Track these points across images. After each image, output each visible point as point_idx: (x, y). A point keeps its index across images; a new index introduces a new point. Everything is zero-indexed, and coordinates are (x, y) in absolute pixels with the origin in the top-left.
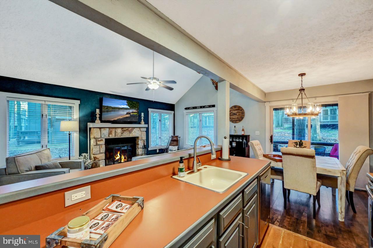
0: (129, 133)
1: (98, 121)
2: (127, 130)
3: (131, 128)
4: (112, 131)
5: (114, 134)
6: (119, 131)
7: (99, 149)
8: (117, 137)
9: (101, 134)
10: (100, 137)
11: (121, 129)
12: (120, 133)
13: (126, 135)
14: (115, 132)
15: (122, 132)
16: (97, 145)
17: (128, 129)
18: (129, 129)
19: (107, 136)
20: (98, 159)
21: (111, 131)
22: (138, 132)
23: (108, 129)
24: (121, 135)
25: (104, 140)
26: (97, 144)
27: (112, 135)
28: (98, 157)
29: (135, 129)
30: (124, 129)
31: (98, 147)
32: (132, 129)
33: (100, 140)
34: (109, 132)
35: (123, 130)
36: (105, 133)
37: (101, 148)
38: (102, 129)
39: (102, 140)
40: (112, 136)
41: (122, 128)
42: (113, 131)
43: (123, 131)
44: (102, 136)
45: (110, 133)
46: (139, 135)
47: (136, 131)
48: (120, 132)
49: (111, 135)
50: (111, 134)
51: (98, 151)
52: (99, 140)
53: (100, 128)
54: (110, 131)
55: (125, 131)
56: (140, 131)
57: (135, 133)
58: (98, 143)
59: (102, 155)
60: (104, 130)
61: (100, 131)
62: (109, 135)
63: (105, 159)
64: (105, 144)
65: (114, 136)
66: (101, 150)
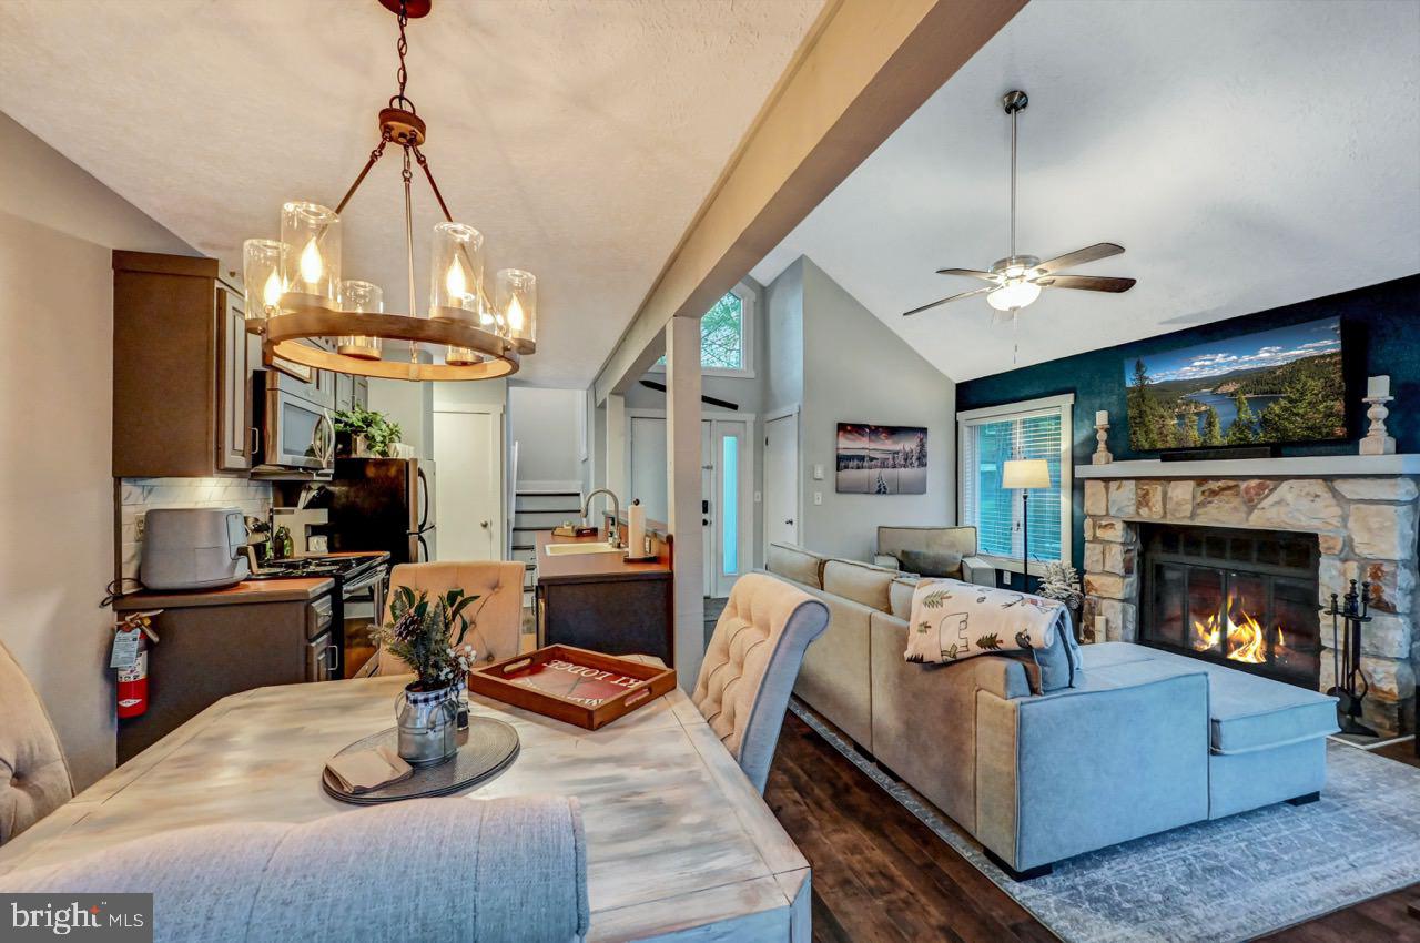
0: (1244, 508)
1: (1102, 453)
2: (1229, 488)
3: (1253, 483)
4: (1151, 493)
5: (1158, 507)
6: (1182, 493)
7: (1101, 556)
8: (1169, 520)
9: (1108, 501)
10: (1104, 513)
11: (1192, 483)
12: (1186, 502)
13: (1223, 515)
14: (1165, 495)
15: (1200, 499)
16: (1095, 539)
17: (1231, 483)
18: (1243, 485)
19: (1132, 509)
20: (1096, 590)
21: (1147, 493)
22: (1305, 504)
23: (1134, 482)
24: (1193, 515)
25: (1119, 526)
26: (1094, 535)
27: (1150, 510)
28: (1096, 585)
29: (1285, 485)
30: (1214, 485)
31: (1099, 547)
32: (1261, 487)
33: (1106, 526)
34: (1137, 493)
35: (1205, 488)
36: (1124, 500)
37: (1108, 555)
38: (1113, 485)
39: (1113, 524)
40: (1153, 514)
41: (1201, 480)
42: (1156, 492)
43: (1203, 492)
44: (1112, 512)
45: (1143, 500)
46: (1316, 523)
47: (1290, 497)
48: (1189, 497)
49: (1146, 509)
50: (1147, 505)
51: (1097, 561)
52: (1104, 523)
53: (1107, 480)
54: (1139, 491)
55: (1214, 493)
56: (1327, 495)
57: (1283, 509)
58: (1099, 533)
59: (1110, 580)
60: (1119, 487)
61: (1107, 489)
62: (1138, 508)
63: (1123, 601)
64: (1123, 544)
65: (1161, 512)
66: (1107, 561)
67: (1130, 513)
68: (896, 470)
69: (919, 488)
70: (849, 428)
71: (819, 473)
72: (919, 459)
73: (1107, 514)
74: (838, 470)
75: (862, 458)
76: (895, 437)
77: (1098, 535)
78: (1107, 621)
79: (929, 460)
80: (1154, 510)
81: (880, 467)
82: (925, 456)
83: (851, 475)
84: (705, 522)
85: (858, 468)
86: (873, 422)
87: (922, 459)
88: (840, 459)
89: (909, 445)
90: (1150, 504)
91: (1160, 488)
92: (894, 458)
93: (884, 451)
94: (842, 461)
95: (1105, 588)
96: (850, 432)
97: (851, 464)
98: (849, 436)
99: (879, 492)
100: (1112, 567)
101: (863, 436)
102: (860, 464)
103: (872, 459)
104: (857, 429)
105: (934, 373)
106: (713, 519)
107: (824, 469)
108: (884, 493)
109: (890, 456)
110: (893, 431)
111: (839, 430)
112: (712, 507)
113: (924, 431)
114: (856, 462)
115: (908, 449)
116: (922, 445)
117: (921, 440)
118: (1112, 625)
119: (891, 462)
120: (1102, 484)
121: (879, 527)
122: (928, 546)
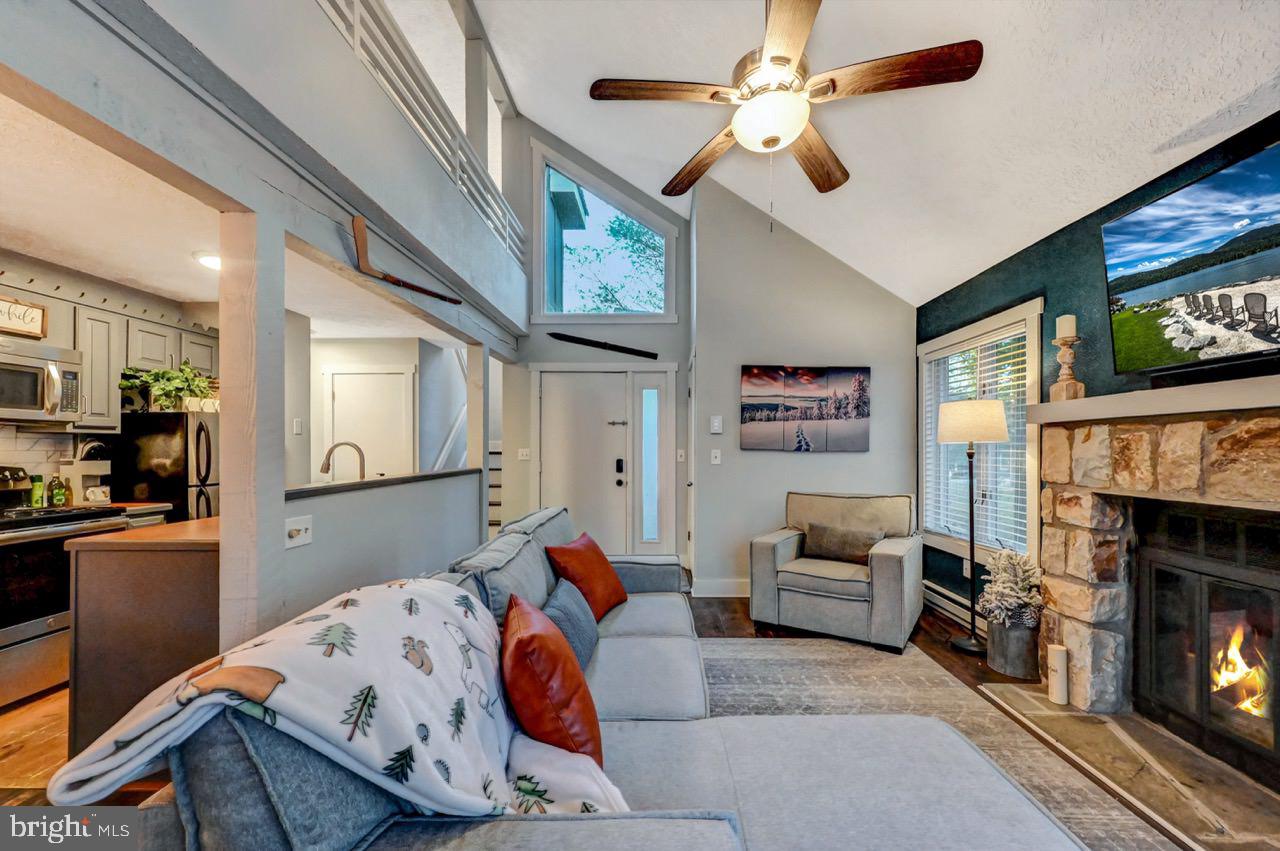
4: (1133, 446)
5: (1144, 472)
6: (1184, 444)
7: (1062, 549)
8: (1164, 494)
9: (1071, 460)
10: (1067, 480)
11: (1200, 427)
12: (1190, 459)
14: (1155, 446)
15: (1214, 455)
17: (1272, 423)
20: (1058, 604)
21: (1127, 447)
23: (1106, 428)
24: (1202, 486)
25: (1087, 501)
27: (1132, 474)
28: (1057, 595)
30: (1239, 429)
31: (1060, 534)
33: (1070, 500)
34: (1111, 447)
35: (1224, 433)
36: (1094, 459)
37: (1072, 547)
38: (1080, 433)
39: (1078, 498)
40: (1135, 484)
41: (1214, 420)
42: (1142, 444)
43: (1220, 442)
44: (1077, 478)
45: (1122, 459)
48: (1194, 450)
49: (1125, 474)
50: (1127, 466)
51: (1058, 556)
52: (1067, 495)
53: (1070, 426)
54: (1115, 443)
55: (1238, 444)
58: (1061, 511)
59: (1074, 589)
60: (1088, 437)
61: (1071, 440)
62: (1115, 471)
63: (1096, 625)
64: (1094, 531)
65: (1151, 479)
66: (1070, 557)
67: (1101, 478)
68: (823, 422)
69: (859, 445)
70: (756, 371)
71: (717, 425)
72: (857, 407)
73: (1071, 482)
74: (743, 421)
75: (774, 408)
76: (822, 381)
77: (1058, 515)
78: (1069, 656)
79: (874, 408)
80: (1138, 474)
81: (801, 418)
82: (867, 403)
83: (760, 429)
84: (620, 483)
85: (769, 419)
86: (789, 363)
87: (862, 407)
88: (744, 408)
89: (845, 389)
90: (1133, 465)
91: (1146, 437)
92: (820, 407)
93: (805, 399)
94: (748, 411)
95: (1067, 603)
96: (756, 376)
97: (758, 415)
98: (755, 381)
99: (799, 449)
100: (1078, 567)
101: (775, 379)
102: (772, 415)
103: (788, 409)
104: (770, 372)
105: (883, 297)
106: (629, 479)
107: (723, 419)
108: (807, 450)
109: (815, 405)
110: (818, 373)
111: (743, 374)
112: (628, 466)
113: (866, 371)
114: (765, 413)
115: (840, 395)
116: (862, 389)
117: (861, 383)
118: (1076, 663)
119: (816, 412)
120: (1063, 433)
121: (789, 493)
122: (843, 518)
